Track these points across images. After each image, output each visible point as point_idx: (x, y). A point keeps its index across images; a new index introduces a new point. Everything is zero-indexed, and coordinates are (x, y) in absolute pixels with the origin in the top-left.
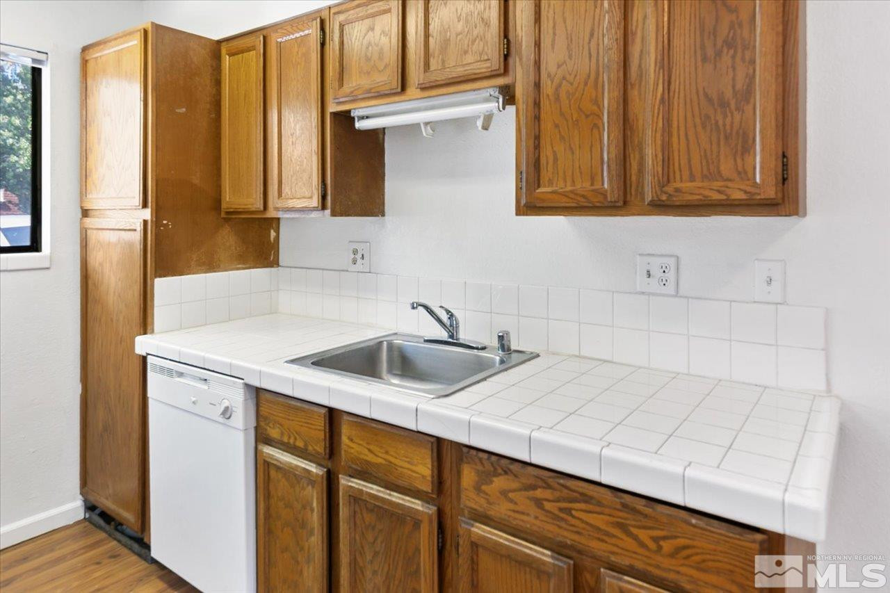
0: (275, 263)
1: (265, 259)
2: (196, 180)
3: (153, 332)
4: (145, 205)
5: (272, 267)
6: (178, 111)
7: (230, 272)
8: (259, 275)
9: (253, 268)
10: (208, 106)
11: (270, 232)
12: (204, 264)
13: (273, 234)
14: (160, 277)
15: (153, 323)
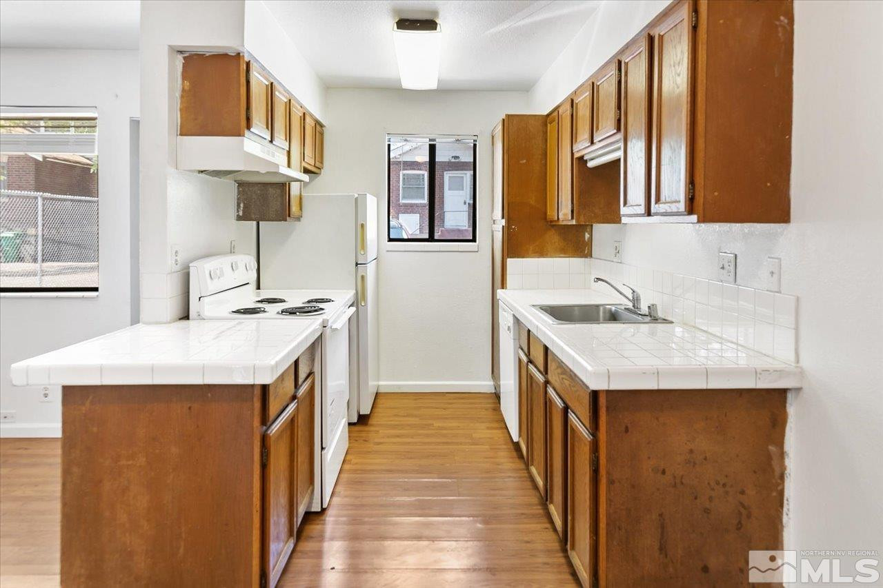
0: (590, 255)
1: (581, 252)
2: (532, 202)
3: (506, 288)
4: (503, 218)
5: (587, 257)
6: (521, 162)
7: (555, 259)
8: (576, 262)
9: (572, 257)
10: (540, 157)
11: (585, 234)
12: (537, 252)
13: (587, 236)
14: (511, 258)
15: (506, 283)
